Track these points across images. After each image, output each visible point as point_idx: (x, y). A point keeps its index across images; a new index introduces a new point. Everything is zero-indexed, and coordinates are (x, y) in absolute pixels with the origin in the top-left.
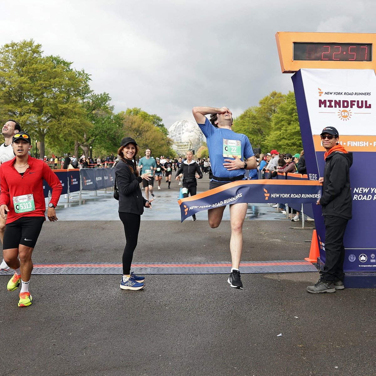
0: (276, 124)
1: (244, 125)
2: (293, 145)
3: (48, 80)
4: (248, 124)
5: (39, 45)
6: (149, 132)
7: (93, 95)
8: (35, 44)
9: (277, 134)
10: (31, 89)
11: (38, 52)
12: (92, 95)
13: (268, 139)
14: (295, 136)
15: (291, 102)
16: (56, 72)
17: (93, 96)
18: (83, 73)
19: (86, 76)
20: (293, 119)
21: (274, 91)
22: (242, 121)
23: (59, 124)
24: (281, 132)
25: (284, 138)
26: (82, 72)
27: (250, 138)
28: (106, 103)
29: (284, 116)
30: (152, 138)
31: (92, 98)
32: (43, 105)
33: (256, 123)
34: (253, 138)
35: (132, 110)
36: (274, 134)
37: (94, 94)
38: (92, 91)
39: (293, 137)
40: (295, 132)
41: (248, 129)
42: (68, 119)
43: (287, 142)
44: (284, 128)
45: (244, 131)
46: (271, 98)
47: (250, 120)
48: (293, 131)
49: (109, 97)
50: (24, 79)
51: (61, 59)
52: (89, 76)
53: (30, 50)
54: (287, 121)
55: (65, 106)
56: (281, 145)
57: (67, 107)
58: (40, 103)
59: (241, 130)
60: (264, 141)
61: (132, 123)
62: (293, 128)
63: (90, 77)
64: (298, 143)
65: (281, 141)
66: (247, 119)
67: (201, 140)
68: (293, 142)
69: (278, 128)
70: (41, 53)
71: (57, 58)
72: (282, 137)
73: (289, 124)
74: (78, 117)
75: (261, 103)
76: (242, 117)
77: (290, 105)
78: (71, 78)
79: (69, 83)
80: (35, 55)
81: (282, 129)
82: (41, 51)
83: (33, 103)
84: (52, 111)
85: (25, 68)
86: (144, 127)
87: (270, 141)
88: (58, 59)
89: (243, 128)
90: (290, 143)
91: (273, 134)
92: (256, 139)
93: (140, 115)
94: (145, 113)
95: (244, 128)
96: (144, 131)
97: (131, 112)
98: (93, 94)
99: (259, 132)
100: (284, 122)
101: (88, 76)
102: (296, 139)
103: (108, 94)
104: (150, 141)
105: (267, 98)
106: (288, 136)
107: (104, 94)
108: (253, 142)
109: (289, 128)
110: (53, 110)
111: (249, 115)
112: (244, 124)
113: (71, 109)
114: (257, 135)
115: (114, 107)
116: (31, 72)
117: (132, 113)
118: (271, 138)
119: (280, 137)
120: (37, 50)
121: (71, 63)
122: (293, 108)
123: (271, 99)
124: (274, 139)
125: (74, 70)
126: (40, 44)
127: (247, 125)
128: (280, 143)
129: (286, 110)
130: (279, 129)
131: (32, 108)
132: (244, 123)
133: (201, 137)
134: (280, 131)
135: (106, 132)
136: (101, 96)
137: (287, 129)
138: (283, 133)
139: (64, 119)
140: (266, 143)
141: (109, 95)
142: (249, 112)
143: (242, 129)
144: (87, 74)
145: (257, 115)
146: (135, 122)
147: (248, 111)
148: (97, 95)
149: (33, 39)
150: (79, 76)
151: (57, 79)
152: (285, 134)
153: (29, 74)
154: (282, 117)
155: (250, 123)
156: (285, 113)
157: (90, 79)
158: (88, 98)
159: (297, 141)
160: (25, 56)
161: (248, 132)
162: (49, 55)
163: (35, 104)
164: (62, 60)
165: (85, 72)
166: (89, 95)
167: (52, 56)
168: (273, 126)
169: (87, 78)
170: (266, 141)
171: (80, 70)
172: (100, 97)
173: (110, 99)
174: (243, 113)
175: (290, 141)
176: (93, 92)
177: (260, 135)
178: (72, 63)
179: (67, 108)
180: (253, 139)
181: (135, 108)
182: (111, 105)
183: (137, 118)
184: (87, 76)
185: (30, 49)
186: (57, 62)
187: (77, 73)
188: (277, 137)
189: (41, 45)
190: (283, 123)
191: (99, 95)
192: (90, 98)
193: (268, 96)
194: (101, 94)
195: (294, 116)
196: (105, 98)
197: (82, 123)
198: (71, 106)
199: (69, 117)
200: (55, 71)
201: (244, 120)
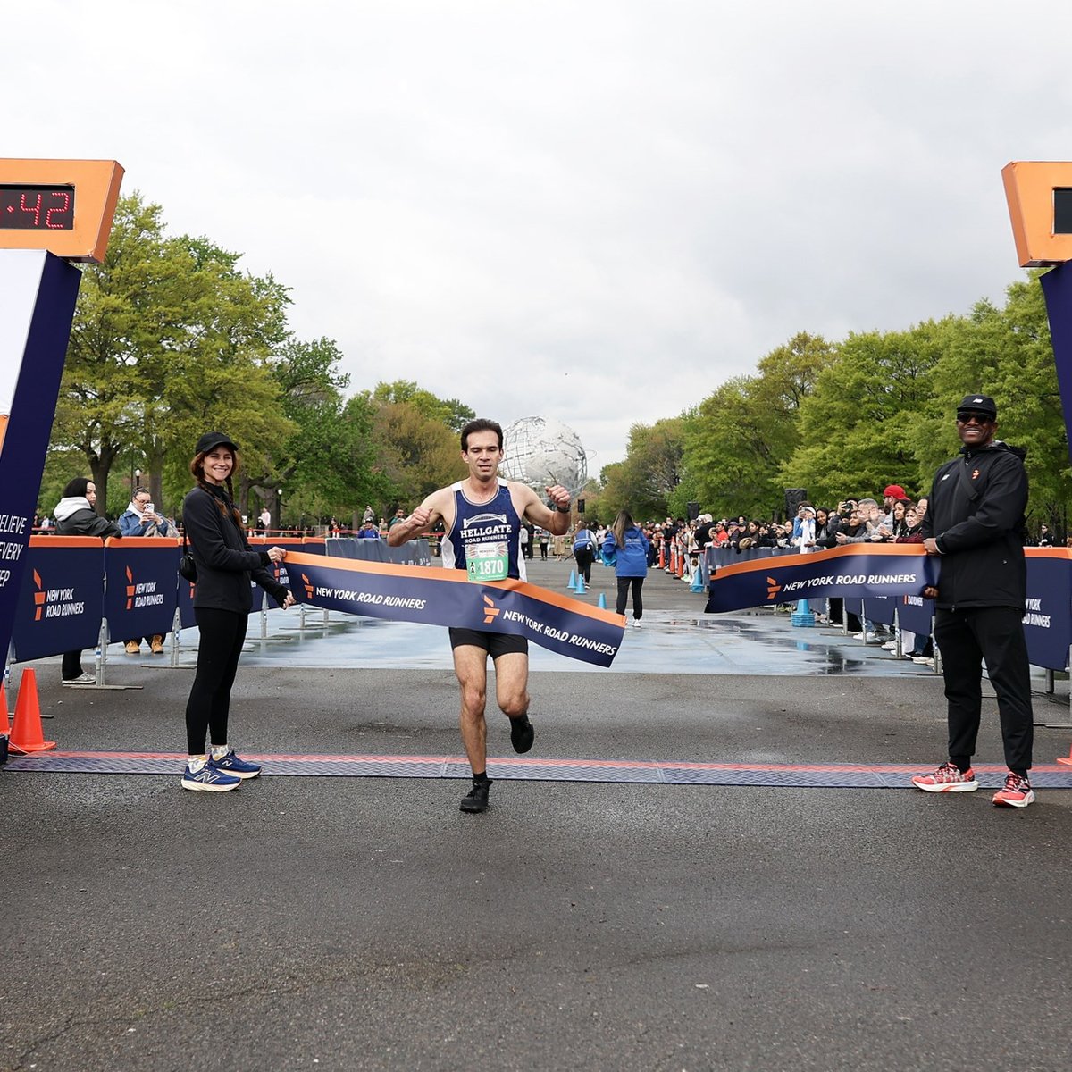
0: (811, 427)
1: (713, 431)
2: (863, 487)
3: (178, 303)
4: (725, 427)
5: (156, 208)
6: (441, 449)
7: (292, 343)
8: (146, 205)
9: (815, 454)
10: (133, 327)
11: (152, 227)
12: (289, 344)
13: (787, 471)
14: (867, 462)
15: (856, 364)
16: (202, 280)
17: (292, 346)
18: (271, 282)
19: (277, 291)
20: (862, 412)
21: (802, 333)
22: (707, 418)
23: (206, 423)
24: (826, 450)
25: (835, 467)
26: (267, 282)
27: (733, 467)
28: (329, 368)
29: (835, 403)
30: (447, 468)
31: (289, 353)
32: (164, 371)
33: (750, 424)
34: (740, 467)
35: (392, 386)
36: (807, 454)
37: (297, 342)
38: (291, 333)
39: (861, 465)
40: (867, 449)
41: (726, 440)
42: (233, 412)
43: (843, 477)
44: (834, 438)
45: (715, 448)
46: (794, 351)
47: (732, 416)
48: (863, 446)
49: (336, 350)
50: (114, 300)
51: (210, 244)
52: (285, 293)
53: (132, 222)
54: (844, 417)
55: (225, 375)
56: (826, 488)
57: (230, 377)
58: (157, 366)
59: (705, 444)
60: (777, 477)
61: (393, 424)
62: (864, 439)
63: (288, 294)
64: (877, 483)
65: (828, 477)
66: (723, 412)
67: (580, 473)
68: (861, 479)
69: (816, 437)
70: (159, 228)
71: (199, 243)
72: (828, 463)
73: (851, 427)
74: (258, 406)
75: (762, 367)
76: (707, 406)
77: (851, 372)
78: (241, 299)
79: (234, 312)
80: (145, 234)
81: (830, 440)
82: (161, 224)
83: (138, 365)
84: (190, 388)
85: (117, 270)
86: (428, 435)
87: (795, 474)
88: (203, 246)
89: (712, 438)
90: (853, 481)
91: (803, 455)
92: (750, 469)
93: (415, 402)
94: (427, 394)
95: (715, 440)
96: (426, 446)
97: (388, 393)
98: (294, 341)
99: (758, 450)
100: (834, 420)
101: (284, 290)
102: (870, 470)
103: (333, 342)
104: (442, 474)
105: (780, 354)
106: (847, 460)
107: (324, 342)
108: (740, 477)
109: (849, 439)
110: (190, 385)
111: (730, 401)
112: (715, 427)
113: (240, 382)
114: (753, 460)
115: (350, 378)
116: (136, 282)
117: (393, 395)
118: (798, 466)
119: (823, 464)
120: (151, 222)
121: (236, 257)
122: (862, 380)
123: (793, 354)
124: (806, 471)
125: (245, 276)
126: (157, 206)
127: (723, 430)
128: (825, 481)
129: (841, 385)
130: (822, 441)
131: (136, 381)
132: (715, 423)
133: (580, 466)
134: (824, 448)
135: (327, 448)
136: (313, 348)
137: (845, 441)
138: (832, 452)
139: (220, 411)
140: (782, 482)
141: (335, 346)
142: (727, 391)
143: (708, 441)
144: (280, 287)
145: (751, 402)
146: (400, 421)
147: (724, 389)
148: (304, 346)
149: (139, 191)
150: (258, 291)
151: (203, 300)
152: (838, 456)
153: (130, 287)
154: (830, 405)
155: (730, 424)
156: (836, 395)
157: (288, 300)
158: (278, 353)
159: (875, 477)
160: (117, 237)
161: (726, 449)
162: (179, 234)
163: (144, 369)
164: (214, 248)
165: (276, 281)
166: (281, 345)
167: (187, 237)
168: (803, 433)
169: (281, 296)
170: (782, 476)
171: (262, 276)
172: (310, 350)
173: (338, 355)
174: (712, 395)
175: (852, 477)
176: (292, 337)
177: (760, 459)
178: (241, 255)
179: (230, 379)
180: (740, 471)
181: (400, 382)
182: (342, 373)
183: (407, 411)
184: (281, 291)
185: (131, 218)
186: (200, 253)
187: (253, 283)
188: (815, 464)
189: (160, 208)
190: (830, 423)
191: (308, 345)
192: (283, 353)
193: (783, 347)
194: (315, 343)
195: (865, 402)
196: (324, 353)
197: (268, 420)
198: (242, 375)
199: (233, 406)
200: (198, 279)
201: (713, 415)
